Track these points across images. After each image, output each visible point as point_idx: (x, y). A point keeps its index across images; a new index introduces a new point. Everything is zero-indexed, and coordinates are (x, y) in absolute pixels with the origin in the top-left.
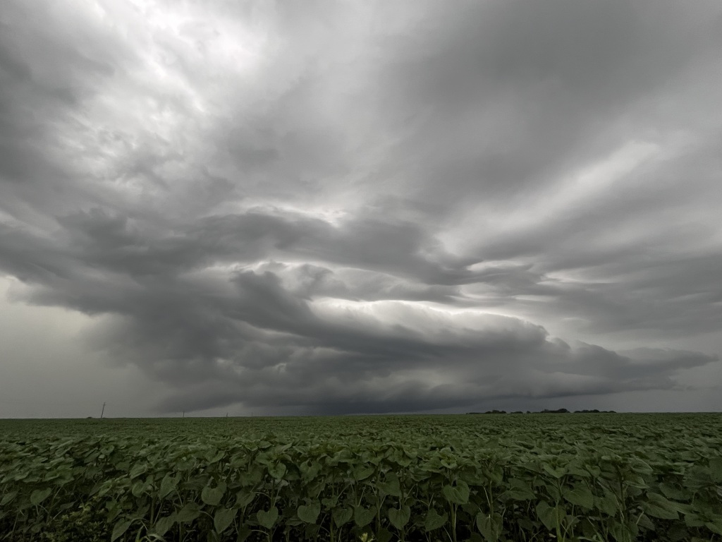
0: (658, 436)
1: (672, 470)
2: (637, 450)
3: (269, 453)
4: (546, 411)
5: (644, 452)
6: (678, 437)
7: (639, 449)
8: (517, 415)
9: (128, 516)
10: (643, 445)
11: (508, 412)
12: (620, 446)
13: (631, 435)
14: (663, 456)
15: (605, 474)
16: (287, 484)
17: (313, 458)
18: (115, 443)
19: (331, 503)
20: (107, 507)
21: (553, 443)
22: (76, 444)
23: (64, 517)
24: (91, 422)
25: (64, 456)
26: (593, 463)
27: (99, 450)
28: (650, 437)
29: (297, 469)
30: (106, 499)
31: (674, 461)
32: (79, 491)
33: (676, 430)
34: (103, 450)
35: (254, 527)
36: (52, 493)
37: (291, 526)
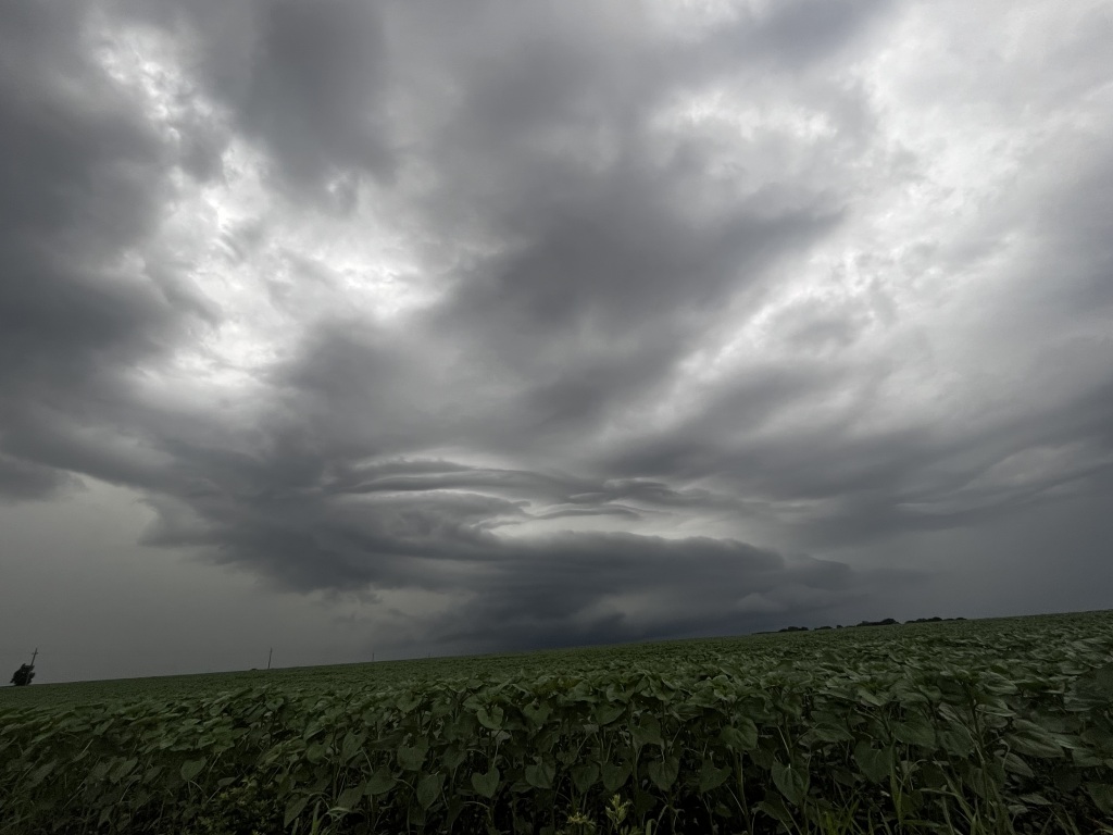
1: (1047, 688)
2: (998, 664)
3: (479, 694)
4: (865, 624)
5: (1006, 667)
6: (1055, 644)
7: (1000, 663)
8: (823, 631)
9: (304, 791)
14: (1034, 671)
15: (947, 697)
16: (507, 736)
17: (540, 698)
18: (283, 695)
19: (569, 759)
20: (276, 780)
22: (233, 699)
23: (223, 795)
24: (240, 675)
25: (220, 715)
27: (263, 706)
29: (520, 715)
31: (1051, 675)
32: (243, 760)
34: (269, 705)
35: (468, 799)
36: (207, 764)
37: (518, 794)
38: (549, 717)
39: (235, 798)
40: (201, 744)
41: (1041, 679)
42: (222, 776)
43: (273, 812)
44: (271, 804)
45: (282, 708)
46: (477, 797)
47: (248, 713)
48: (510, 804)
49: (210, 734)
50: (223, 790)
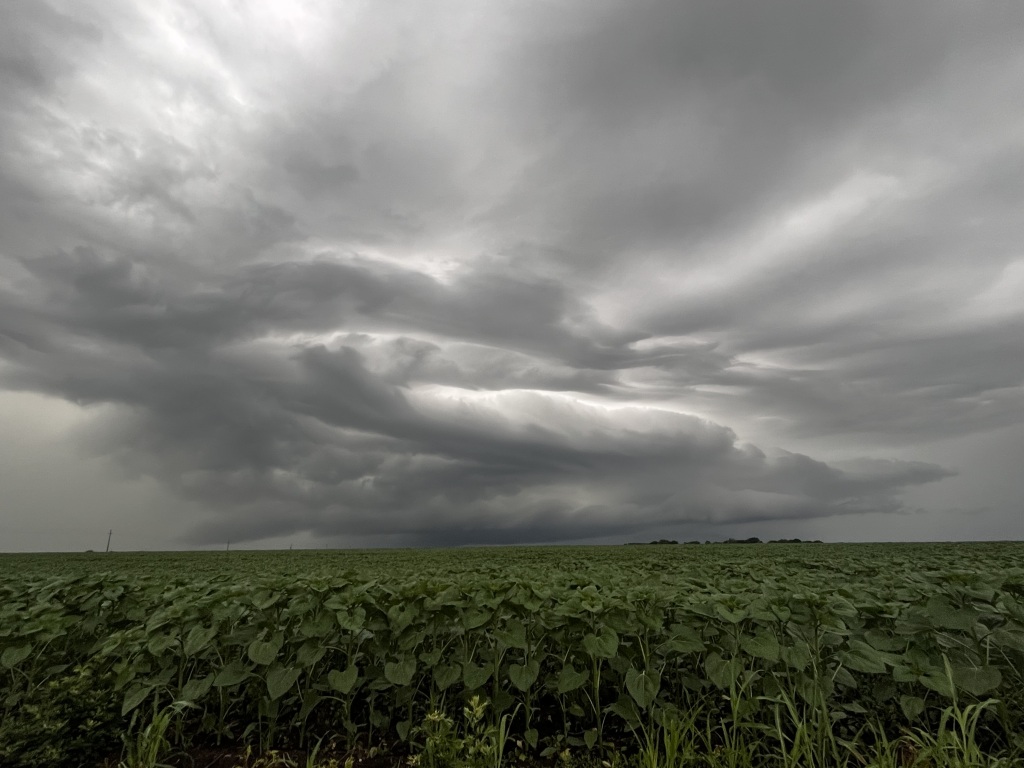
0: (872, 572)
1: (882, 612)
2: (844, 588)
3: (343, 594)
4: (731, 541)
5: (850, 591)
6: (896, 572)
7: (846, 587)
8: (692, 546)
9: (146, 681)
10: (851, 582)
11: (681, 542)
12: (821, 584)
13: (838, 571)
14: (874, 595)
15: (795, 617)
16: (371, 636)
17: (407, 600)
18: (125, 584)
19: (431, 659)
20: (114, 669)
21: (734, 580)
22: (67, 585)
23: (52, 683)
24: (91, 557)
25: (50, 601)
26: (781, 603)
27: (100, 594)
28: (860, 572)
29: (385, 617)
30: (113, 659)
31: (887, 601)
32: (75, 648)
33: (894, 564)
34: (107, 593)
35: (325, 694)
36: (34, 651)
37: (377, 691)
38: (414, 619)
39: (67, 686)
40: (26, 631)
41: (880, 604)
42: (52, 664)
43: (110, 702)
44: (109, 694)
45: (121, 598)
46: (333, 693)
47: (82, 601)
48: (368, 700)
49: (37, 621)
50: (53, 678)
